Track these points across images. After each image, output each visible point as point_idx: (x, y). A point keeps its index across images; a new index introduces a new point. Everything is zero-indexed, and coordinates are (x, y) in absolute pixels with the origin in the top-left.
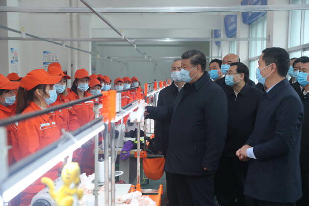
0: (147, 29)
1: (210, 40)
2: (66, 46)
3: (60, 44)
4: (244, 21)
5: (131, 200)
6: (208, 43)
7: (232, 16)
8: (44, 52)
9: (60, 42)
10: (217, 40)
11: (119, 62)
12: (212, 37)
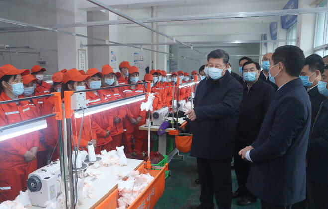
0: (211, 35)
1: (260, 42)
2: (143, 49)
3: (139, 48)
4: (283, 26)
5: (128, 178)
6: (259, 43)
7: (275, 23)
8: (135, 53)
9: (139, 46)
10: (265, 41)
11: (192, 59)
12: (262, 39)
